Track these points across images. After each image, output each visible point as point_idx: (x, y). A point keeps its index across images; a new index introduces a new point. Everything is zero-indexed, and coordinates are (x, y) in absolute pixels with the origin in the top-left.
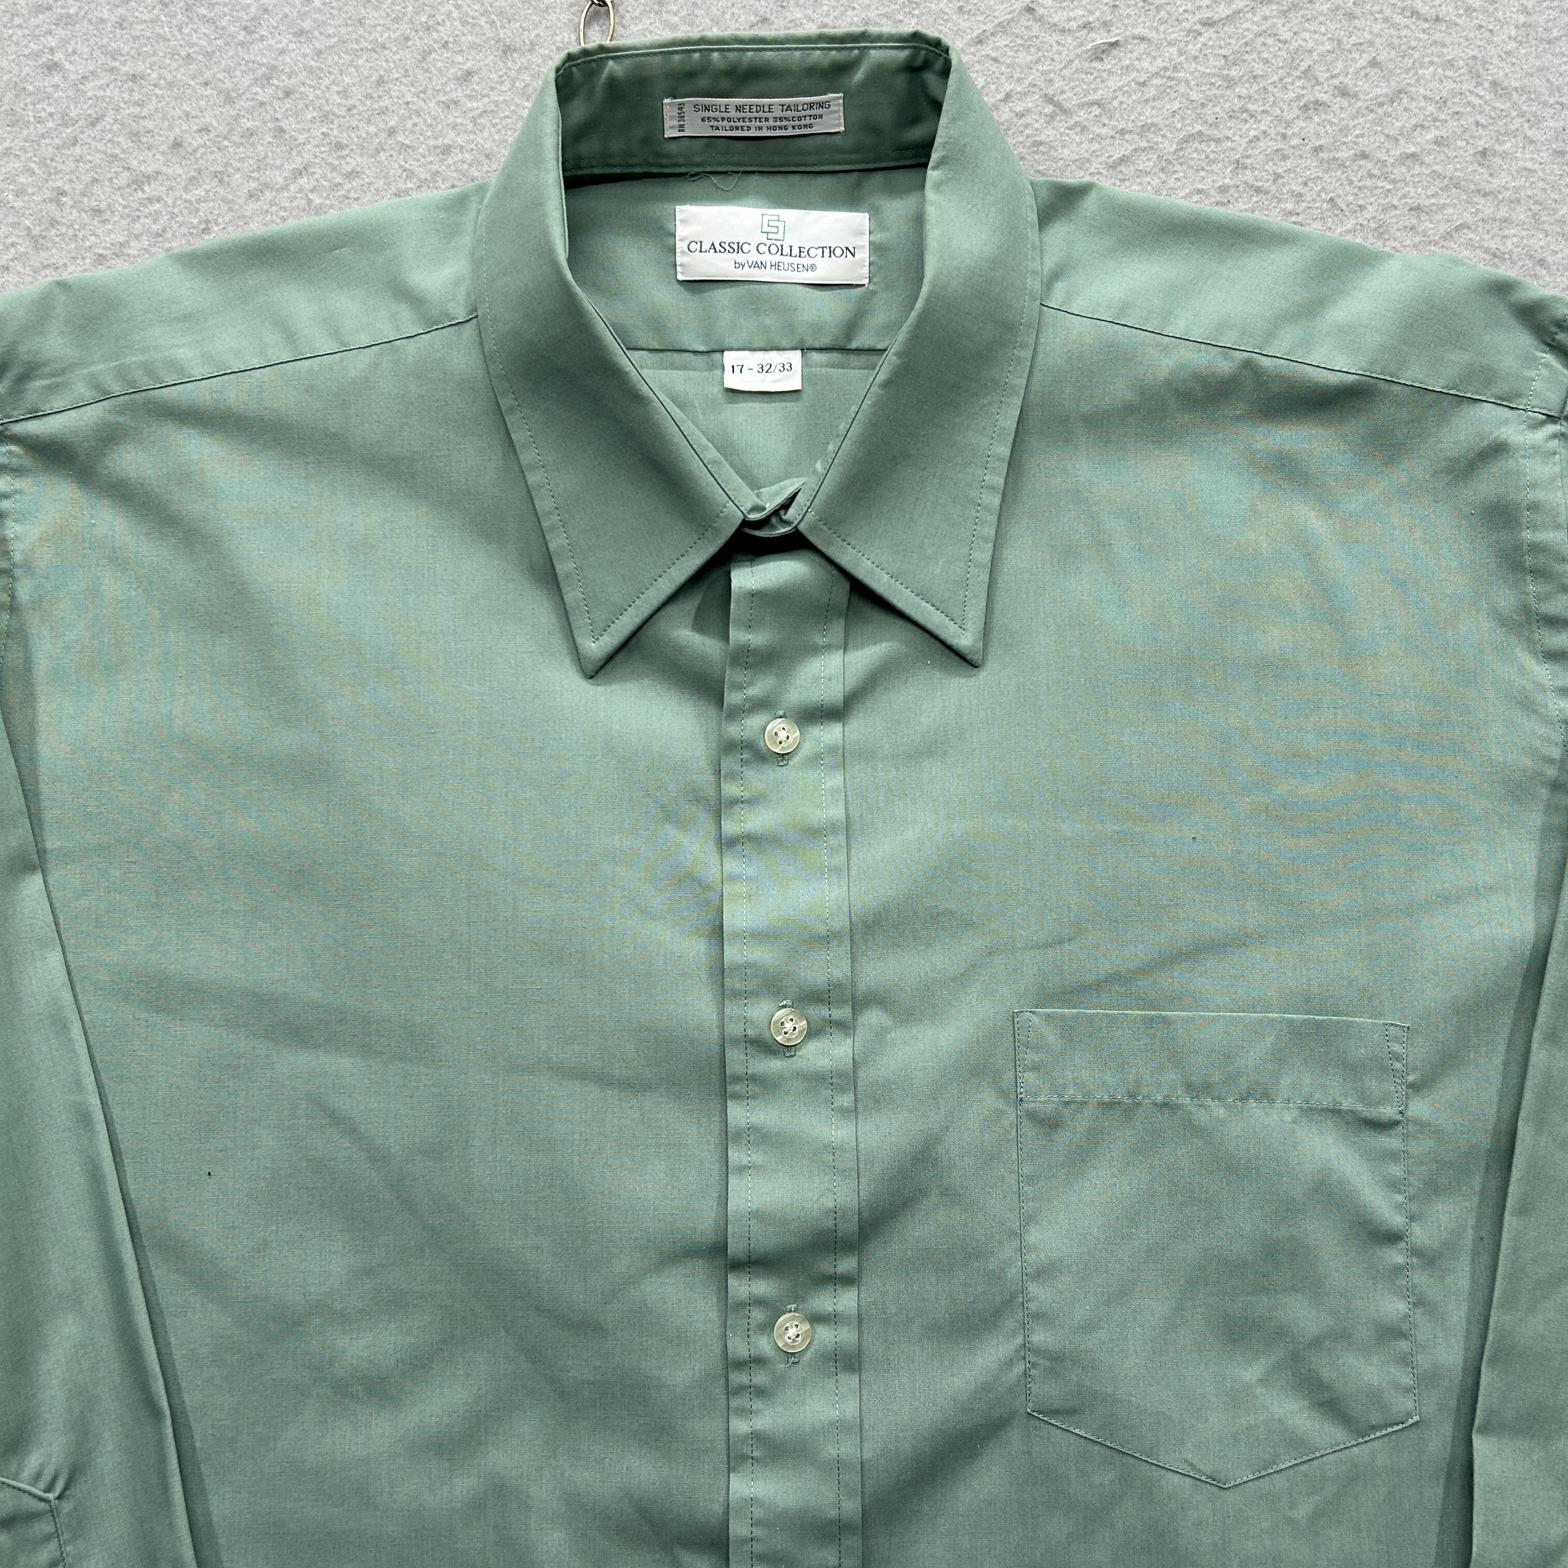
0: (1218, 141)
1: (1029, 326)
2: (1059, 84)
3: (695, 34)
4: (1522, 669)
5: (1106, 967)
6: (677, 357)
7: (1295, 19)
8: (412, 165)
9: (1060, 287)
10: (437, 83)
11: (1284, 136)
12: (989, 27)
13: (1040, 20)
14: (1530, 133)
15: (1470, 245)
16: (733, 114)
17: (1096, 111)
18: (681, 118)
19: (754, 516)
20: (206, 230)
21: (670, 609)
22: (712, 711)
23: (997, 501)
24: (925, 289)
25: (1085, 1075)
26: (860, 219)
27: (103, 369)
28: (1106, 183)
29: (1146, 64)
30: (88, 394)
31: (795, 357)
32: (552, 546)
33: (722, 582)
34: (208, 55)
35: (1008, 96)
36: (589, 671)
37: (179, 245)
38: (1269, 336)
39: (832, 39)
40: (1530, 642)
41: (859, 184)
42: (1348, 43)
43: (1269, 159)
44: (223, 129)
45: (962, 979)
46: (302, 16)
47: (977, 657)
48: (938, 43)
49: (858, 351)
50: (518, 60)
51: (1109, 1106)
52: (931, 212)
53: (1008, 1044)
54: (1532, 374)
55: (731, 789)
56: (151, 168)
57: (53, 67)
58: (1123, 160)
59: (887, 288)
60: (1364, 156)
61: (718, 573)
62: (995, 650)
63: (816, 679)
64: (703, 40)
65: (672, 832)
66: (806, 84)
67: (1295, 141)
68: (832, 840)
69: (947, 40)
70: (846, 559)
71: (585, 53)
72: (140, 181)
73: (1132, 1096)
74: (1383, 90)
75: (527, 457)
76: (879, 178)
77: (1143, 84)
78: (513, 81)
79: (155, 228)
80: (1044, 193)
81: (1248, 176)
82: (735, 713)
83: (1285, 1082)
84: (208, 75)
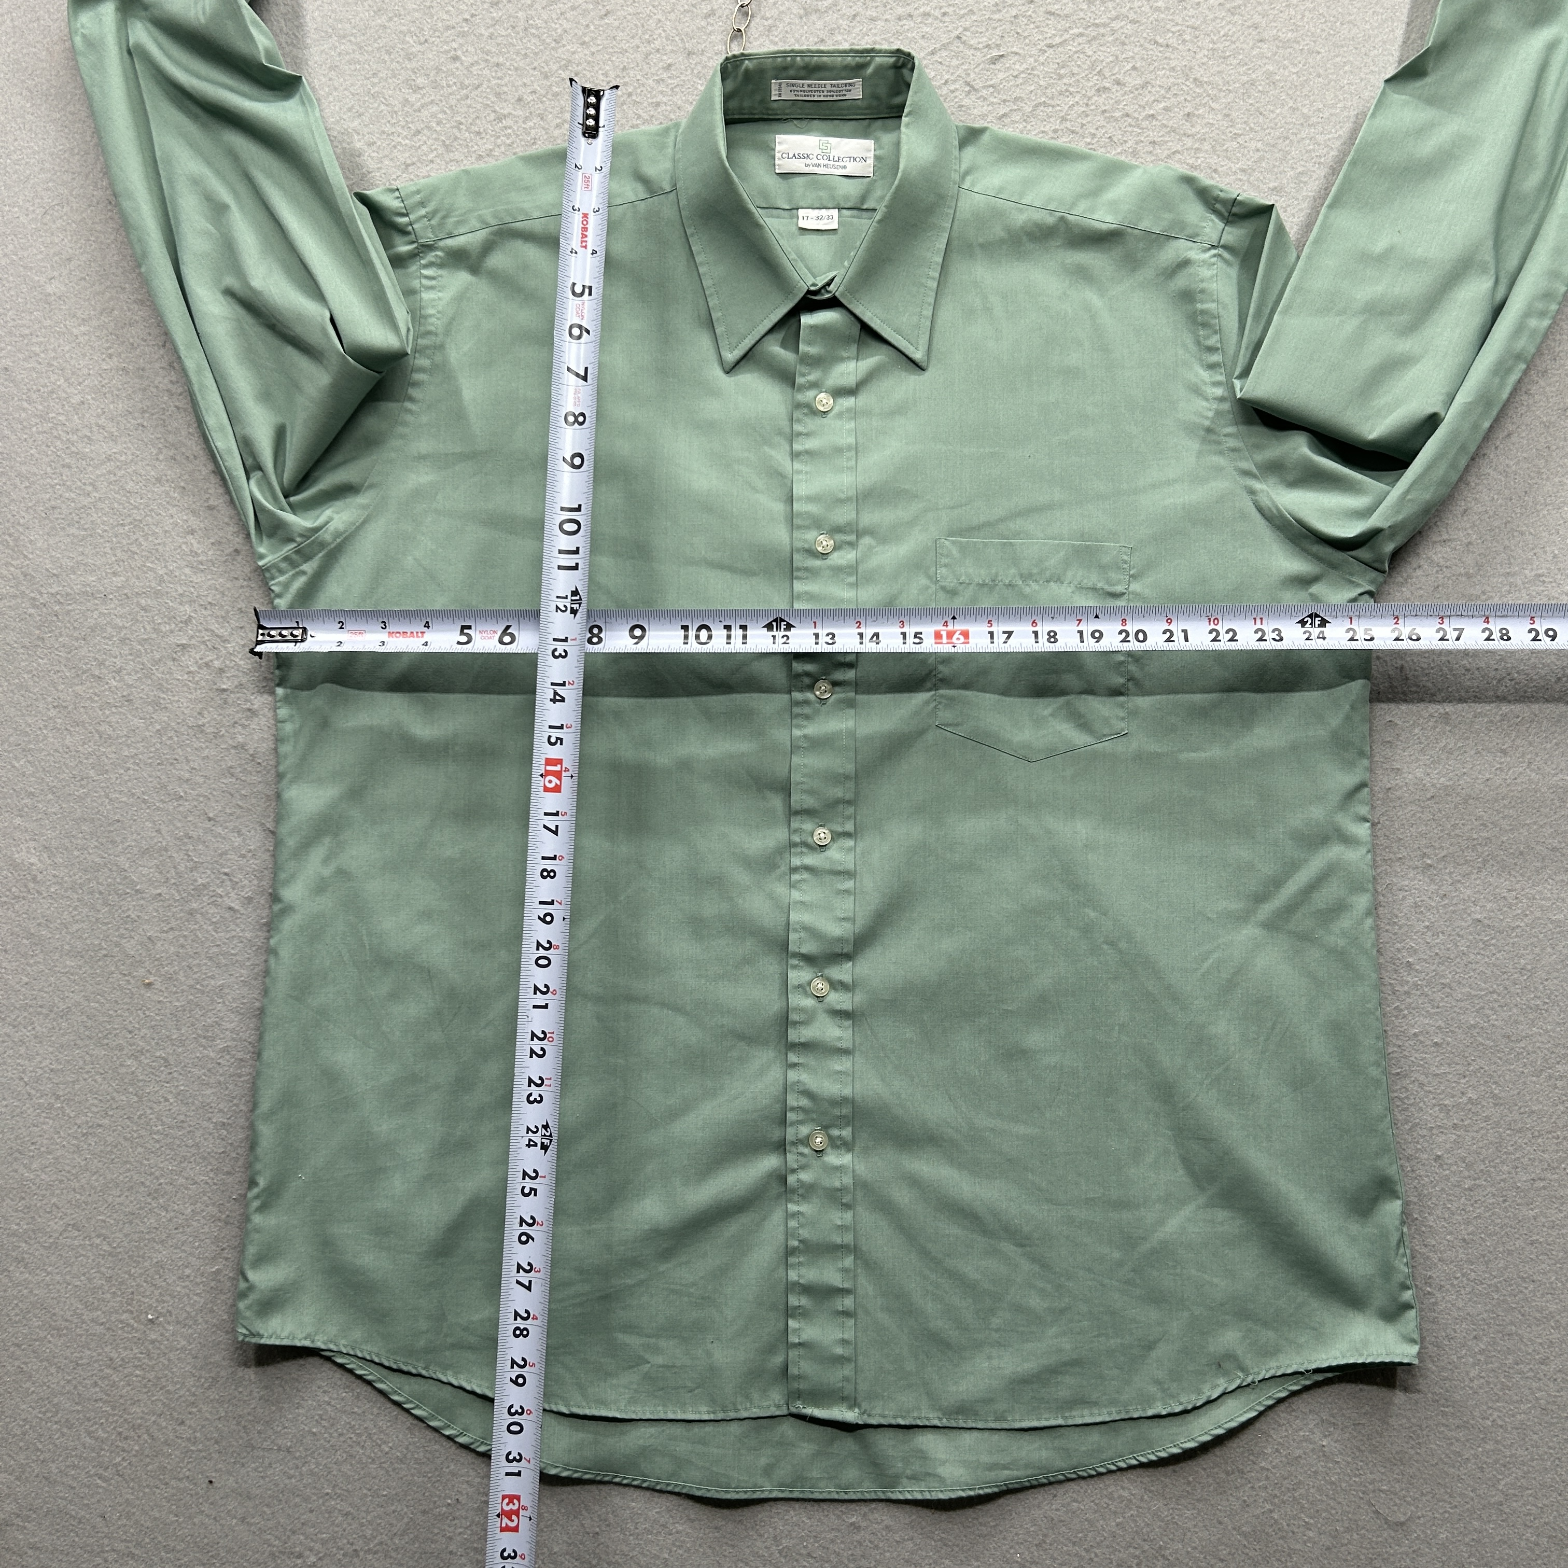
0: (1053, 106)
1: (952, 197)
2: (972, 76)
3: (788, 48)
4: (1196, 375)
5: (983, 519)
6: (775, 211)
7: (1095, 44)
8: (640, 112)
9: (969, 179)
10: (653, 70)
11: (1087, 105)
12: (938, 46)
13: (964, 43)
14: (1213, 105)
15: (1179, 161)
16: (806, 88)
17: (991, 90)
18: (780, 90)
19: (812, 288)
20: (534, 143)
21: (769, 337)
22: (789, 390)
23: (935, 285)
24: (899, 175)
25: (971, 570)
26: (869, 143)
27: (487, 213)
28: (995, 127)
29: (1017, 67)
30: (478, 225)
31: (835, 212)
32: (711, 304)
33: (796, 325)
34: (536, 54)
35: (946, 82)
36: (727, 369)
37: (520, 151)
38: (1074, 204)
39: (857, 51)
40: (1201, 360)
41: (869, 126)
42: (1121, 57)
43: (1079, 116)
44: (543, 92)
45: (911, 523)
46: (584, 35)
47: (924, 365)
48: (909, 54)
49: (867, 210)
50: (694, 59)
51: (982, 585)
52: (904, 137)
53: (932, 554)
54: (1204, 224)
55: (798, 428)
56: (505, 112)
57: (456, 59)
58: (1004, 115)
59: (882, 178)
60: (1127, 115)
61: (793, 321)
62: (933, 361)
63: (842, 374)
64: (792, 51)
65: (766, 449)
66: (844, 74)
67: (1093, 107)
68: (849, 454)
69: (913, 53)
70: (857, 311)
71: (734, 56)
72: (500, 118)
73: (993, 581)
74: (1139, 81)
75: (698, 259)
76: (879, 122)
77: (1016, 77)
78: (692, 70)
79: (508, 142)
80: (962, 132)
81: (1068, 124)
82: (802, 388)
83: (1070, 574)
84: (536, 64)
